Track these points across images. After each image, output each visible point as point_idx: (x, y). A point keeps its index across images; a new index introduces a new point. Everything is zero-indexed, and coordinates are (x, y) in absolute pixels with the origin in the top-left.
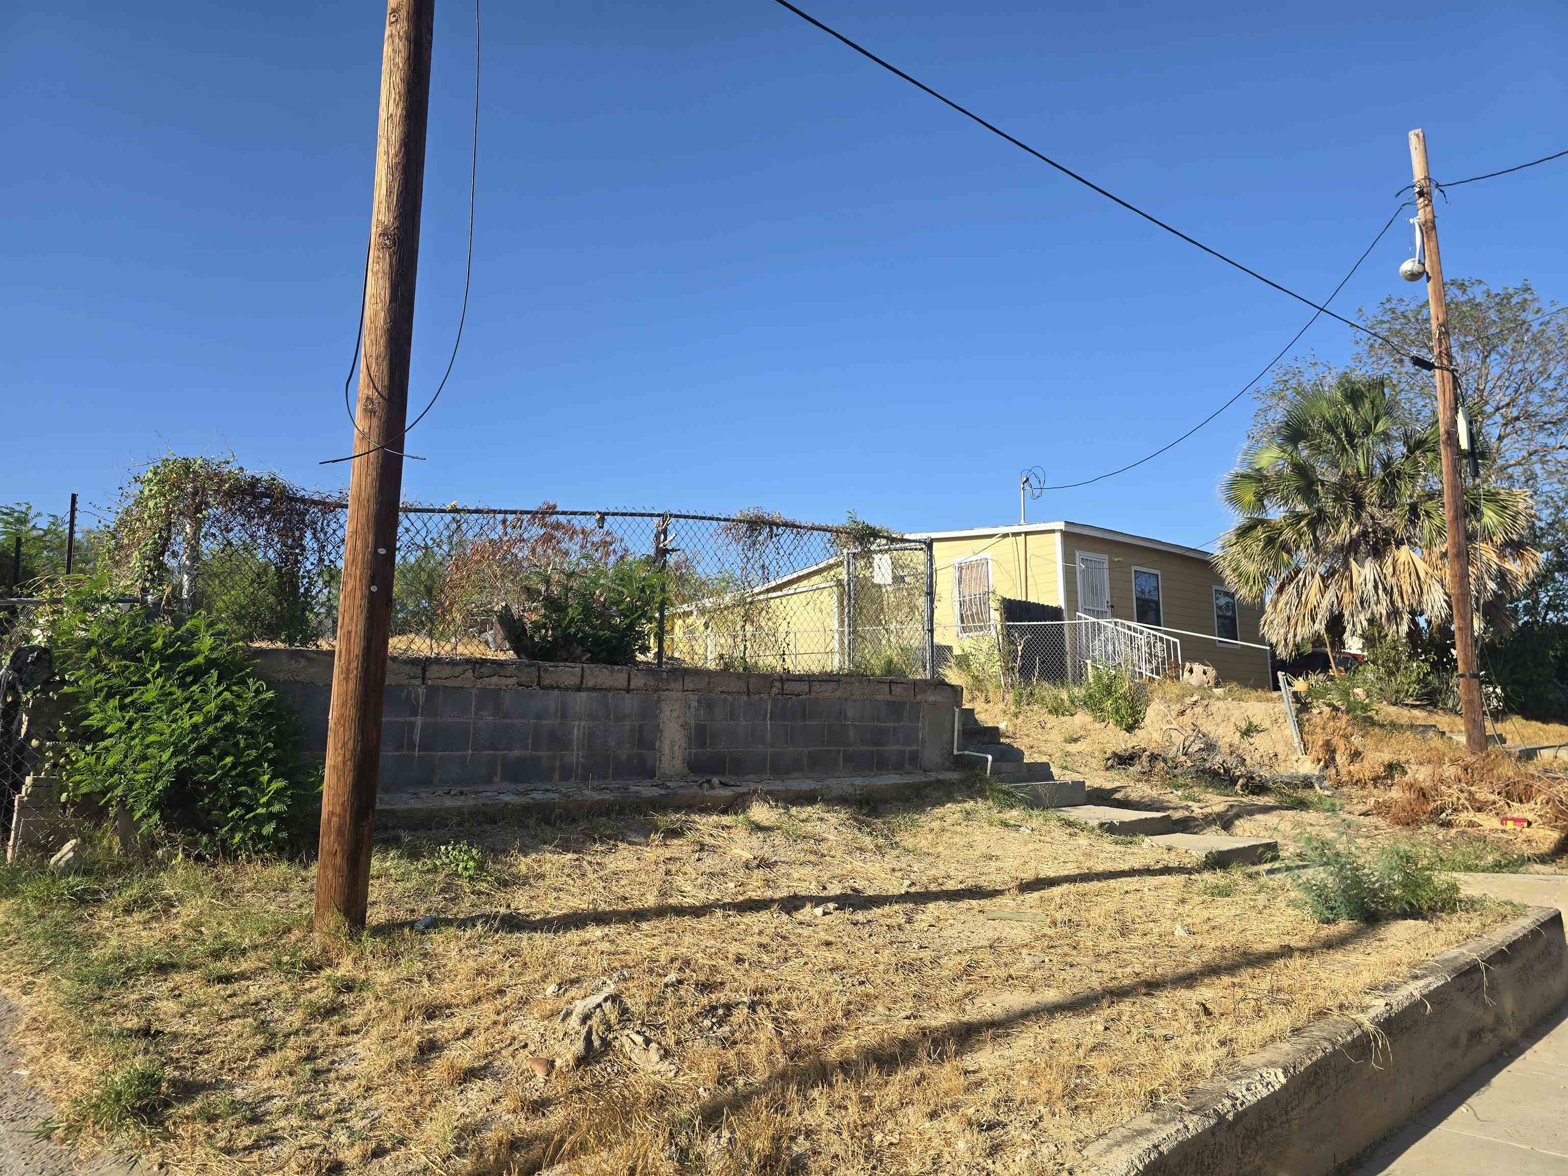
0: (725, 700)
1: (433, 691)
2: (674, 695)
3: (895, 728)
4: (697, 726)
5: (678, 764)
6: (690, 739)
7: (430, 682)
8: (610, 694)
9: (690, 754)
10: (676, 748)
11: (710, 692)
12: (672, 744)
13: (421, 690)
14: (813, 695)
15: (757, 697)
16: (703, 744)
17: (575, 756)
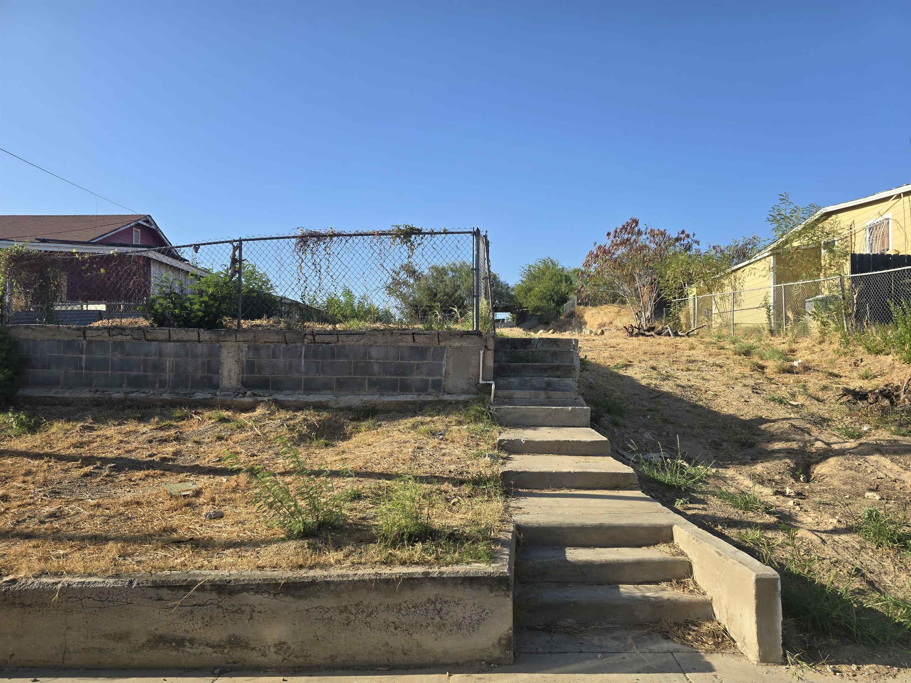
0: (268, 347)
1: (90, 342)
2: (229, 344)
3: (418, 365)
4: (247, 361)
5: (234, 382)
6: (243, 368)
7: (87, 339)
8: (188, 344)
9: (243, 377)
10: (232, 374)
11: (255, 342)
12: (230, 371)
13: (84, 342)
14: (340, 343)
15: (293, 345)
16: (253, 372)
17: (168, 376)
